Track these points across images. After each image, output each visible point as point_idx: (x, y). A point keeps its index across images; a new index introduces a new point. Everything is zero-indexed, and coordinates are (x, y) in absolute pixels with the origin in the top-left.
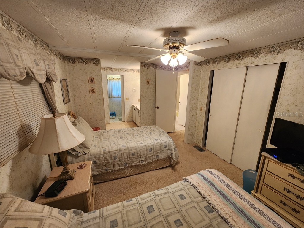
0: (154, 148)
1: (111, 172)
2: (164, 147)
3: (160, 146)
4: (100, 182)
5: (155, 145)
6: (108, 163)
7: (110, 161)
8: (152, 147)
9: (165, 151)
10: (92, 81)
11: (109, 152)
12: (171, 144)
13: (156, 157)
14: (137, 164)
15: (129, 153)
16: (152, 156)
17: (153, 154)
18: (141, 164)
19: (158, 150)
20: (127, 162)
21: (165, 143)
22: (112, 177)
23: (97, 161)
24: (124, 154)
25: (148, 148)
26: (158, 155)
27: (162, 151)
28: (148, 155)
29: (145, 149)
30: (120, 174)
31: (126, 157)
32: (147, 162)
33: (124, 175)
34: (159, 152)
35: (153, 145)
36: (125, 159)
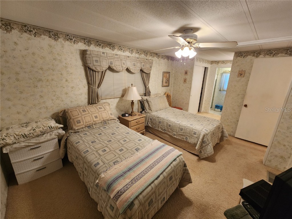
0: (184, 130)
1: (157, 130)
2: (193, 133)
3: (190, 131)
4: (152, 133)
5: (186, 127)
6: (156, 123)
7: (157, 123)
8: (183, 128)
9: (193, 138)
10: (186, 73)
11: (158, 117)
12: (201, 134)
13: (185, 138)
14: (171, 134)
15: (168, 124)
16: (182, 135)
17: (183, 134)
18: (173, 136)
19: (188, 133)
20: (166, 129)
21: (196, 130)
22: (157, 134)
23: (152, 119)
24: (165, 123)
25: (181, 127)
26: (187, 137)
27: (191, 136)
28: (179, 132)
29: (178, 126)
30: (162, 135)
31: (165, 125)
32: (177, 137)
33: (163, 138)
34: (188, 135)
35: (185, 127)
36: (164, 126)
